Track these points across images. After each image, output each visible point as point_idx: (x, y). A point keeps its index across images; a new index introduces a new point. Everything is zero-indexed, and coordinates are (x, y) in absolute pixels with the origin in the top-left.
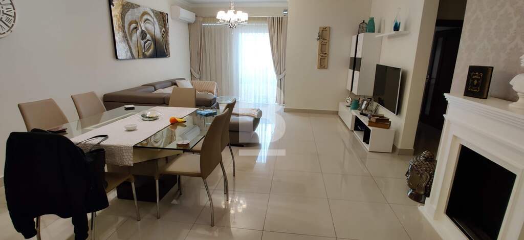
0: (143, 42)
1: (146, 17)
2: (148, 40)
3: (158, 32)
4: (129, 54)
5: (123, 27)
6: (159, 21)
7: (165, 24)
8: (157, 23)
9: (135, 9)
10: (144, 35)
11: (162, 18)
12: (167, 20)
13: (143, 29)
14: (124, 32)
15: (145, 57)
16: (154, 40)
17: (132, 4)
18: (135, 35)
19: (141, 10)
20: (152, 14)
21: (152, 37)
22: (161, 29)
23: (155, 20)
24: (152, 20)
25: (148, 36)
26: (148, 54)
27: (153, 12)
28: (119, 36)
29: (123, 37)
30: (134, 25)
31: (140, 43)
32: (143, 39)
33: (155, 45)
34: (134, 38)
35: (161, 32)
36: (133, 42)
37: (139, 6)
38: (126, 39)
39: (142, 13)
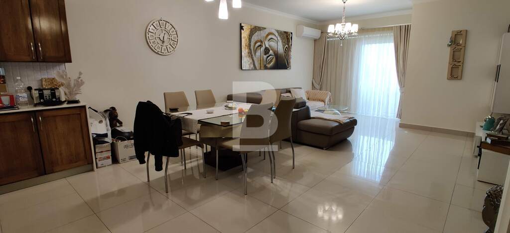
0: (265, 57)
1: (270, 37)
2: (270, 55)
3: (281, 49)
4: (252, 66)
5: (250, 45)
6: (282, 39)
7: (288, 41)
8: (280, 41)
9: (262, 31)
10: (267, 51)
11: (286, 37)
12: (291, 38)
13: (267, 46)
14: (250, 49)
15: (266, 68)
16: (276, 55)
17: (259, 27)
18: (259, 51)
19: (267, 32)
20: (277, 34)
21: (274, 53)
22: (284, 46)
23: (279, 38)
24: (276, 39)
25: (271, 52)
26: (269, 66)
27: (278, 32)
28: (245, 52)
29: (248, 53)
30: (259, 44)
31: (263, 58)
32: (265, 54)
33: (277, 58)
34: (258, 54)
35: (284, 48)
36: (257, 56)
37: (265, 28)
38: (250, 55)
39: (267, 33)
